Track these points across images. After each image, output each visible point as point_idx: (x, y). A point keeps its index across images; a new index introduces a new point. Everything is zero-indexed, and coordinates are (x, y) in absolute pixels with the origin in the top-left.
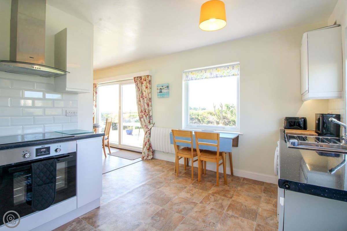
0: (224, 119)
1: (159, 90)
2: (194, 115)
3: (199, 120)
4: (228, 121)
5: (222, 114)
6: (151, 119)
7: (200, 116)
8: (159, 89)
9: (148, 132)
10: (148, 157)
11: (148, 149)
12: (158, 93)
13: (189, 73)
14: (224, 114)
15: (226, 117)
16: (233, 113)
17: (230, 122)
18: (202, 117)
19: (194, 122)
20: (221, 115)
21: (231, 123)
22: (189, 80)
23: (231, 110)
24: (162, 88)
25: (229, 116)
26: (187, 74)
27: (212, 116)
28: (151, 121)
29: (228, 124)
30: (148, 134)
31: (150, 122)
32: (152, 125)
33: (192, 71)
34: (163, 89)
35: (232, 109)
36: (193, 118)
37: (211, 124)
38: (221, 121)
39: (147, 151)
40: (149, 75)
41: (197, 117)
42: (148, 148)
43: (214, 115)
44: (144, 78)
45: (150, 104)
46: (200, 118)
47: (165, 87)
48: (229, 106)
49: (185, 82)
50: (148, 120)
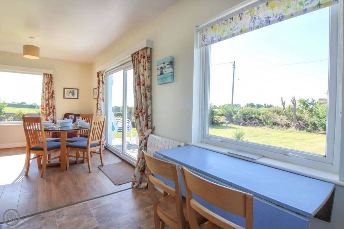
0: (298, 120)
1: (159, 70)
2: (254, 113)
3: (260, 121)
4: (304, 123)
5: (295, 114)
6: (150, 119)
7: (261, 116)
8: (159, 68)
9: (143, 142)
10: (141, 183)
11: (141, 171)
12: (158, 76)
13: (207, 30)
14: (298, 114)
15: (301, 117)
16: (313, 112)
17: (308, 125)
18: (264, 116)
19: (253, 122)
20: (293, 114)
21: (310, 127)
22: (206, 45)
23: (309, 108)
24: (163, 67)
25: (306, 116)
26: (205, 33)
27: (280, 115)
28: (149, 123)
29: (304, 128)
30: (143, 145)
31: (147, 125)
32: (150, 130)
33: (212, 23)
34: (165, 67)
35: (311, 107)
36: (252, 118)
37: (277, 126)
38: (293, 123)
39: (139, 173)
40: (148, 48)
41: (258, 116)
42: (140, 169)
43: (283, 115)
44: (142, 54)
45: (149, 95)
46: (261, 118)
47: (167, 63)
48: (307, 103)
49: (202, 48)
50: (145, 121)
